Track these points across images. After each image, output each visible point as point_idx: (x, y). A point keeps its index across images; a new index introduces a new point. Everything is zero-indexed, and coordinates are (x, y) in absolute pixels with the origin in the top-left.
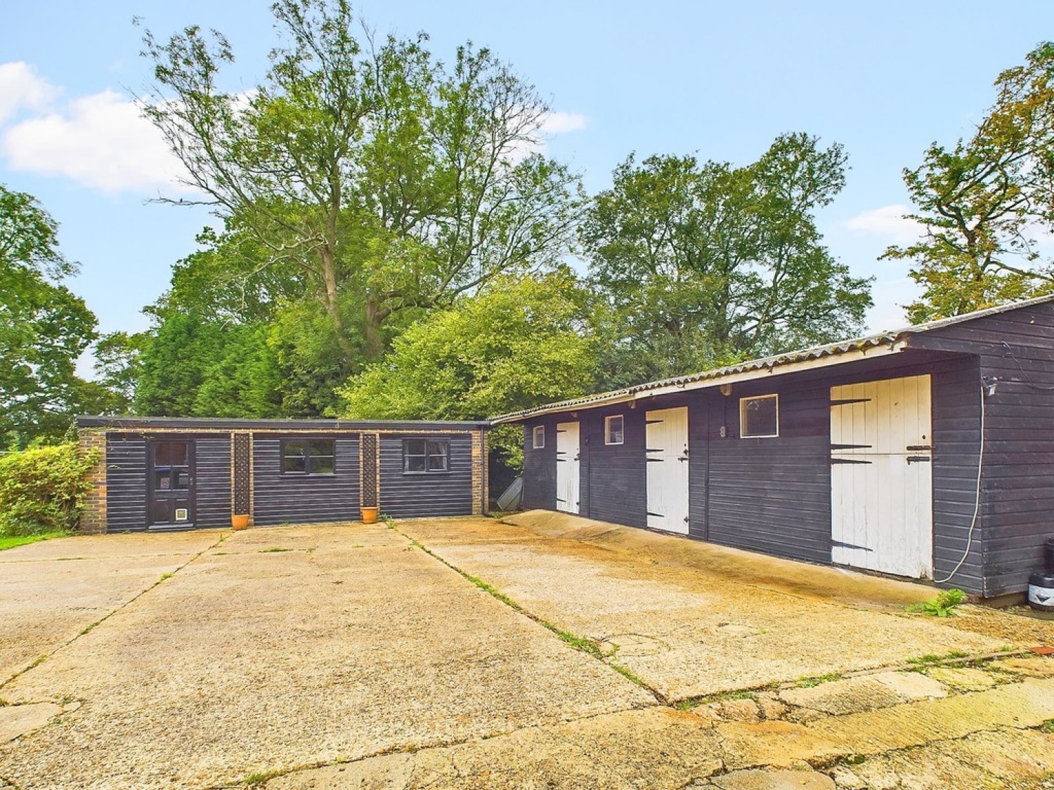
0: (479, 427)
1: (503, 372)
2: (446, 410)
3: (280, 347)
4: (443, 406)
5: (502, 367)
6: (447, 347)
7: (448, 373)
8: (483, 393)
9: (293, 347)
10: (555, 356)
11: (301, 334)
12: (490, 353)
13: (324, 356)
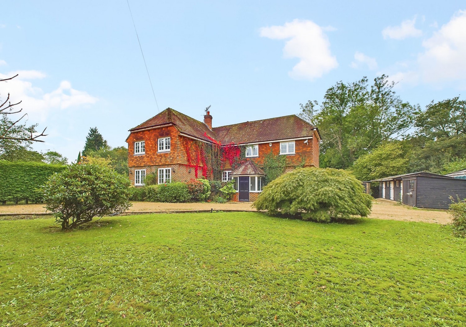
0: (368, 182)
1: (378, 170)
2: (365, 178)
3: (328, 161)
4: (364, 177)
5: (378, 169)
6: (365, 165)
7: (365, 170)
8: (373, 174)
9: (330, 161)
10: (394, 165)
11: (332, 158)
12: (376, 165)
13: (338, 163)
